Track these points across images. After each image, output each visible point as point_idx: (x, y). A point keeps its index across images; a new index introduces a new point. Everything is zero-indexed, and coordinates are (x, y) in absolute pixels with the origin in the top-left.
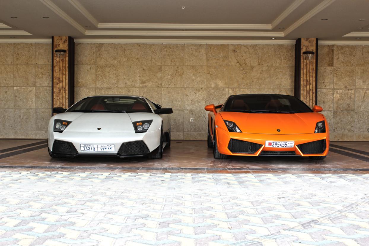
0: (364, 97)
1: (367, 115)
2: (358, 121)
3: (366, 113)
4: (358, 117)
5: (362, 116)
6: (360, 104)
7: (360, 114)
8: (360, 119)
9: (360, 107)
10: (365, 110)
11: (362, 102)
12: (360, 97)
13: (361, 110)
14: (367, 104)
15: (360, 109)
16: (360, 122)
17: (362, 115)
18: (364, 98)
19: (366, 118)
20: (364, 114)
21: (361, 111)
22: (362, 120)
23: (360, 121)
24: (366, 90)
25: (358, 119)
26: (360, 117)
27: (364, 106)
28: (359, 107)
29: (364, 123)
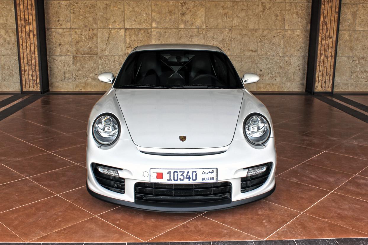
0: (108, 38)
1: (113, 60)
2: (103, 68)
3: (112, 58)
4: (103, 62)
5: (107, 62)
6: (104, 46)
7: (105, 59)
8: (105, 65)
9: (105, 50)
10: (111, 54)
11: (106, 44)
12: (104, 38)
13: (105, 54)
14: (113, 46)
15: (104, 52)
16: (105, 69)
17: (107, 60)
18: (109, 40)
19: (113, 64)
20: (110, 58)
21: (106, 56)
22: (108, 66)
23: (106, 67)
24: (111, 29)
25: (103, 65)
26: (104, 62)
27: (110, 49)
28: (103, 51)
29: (109, 69)
